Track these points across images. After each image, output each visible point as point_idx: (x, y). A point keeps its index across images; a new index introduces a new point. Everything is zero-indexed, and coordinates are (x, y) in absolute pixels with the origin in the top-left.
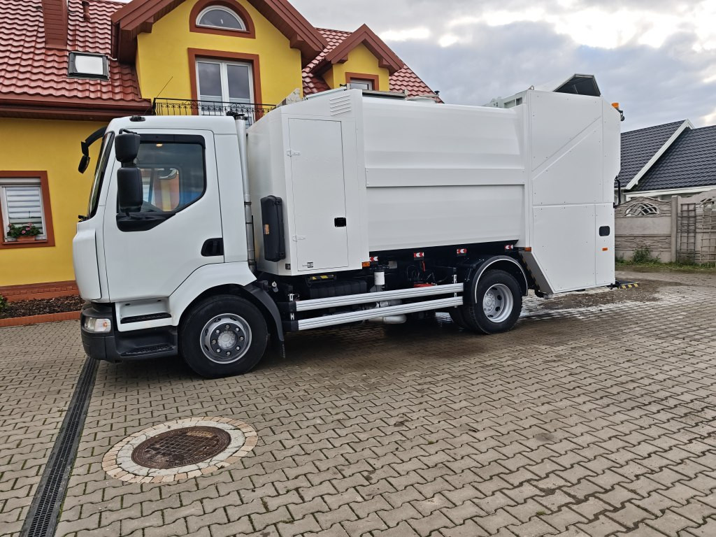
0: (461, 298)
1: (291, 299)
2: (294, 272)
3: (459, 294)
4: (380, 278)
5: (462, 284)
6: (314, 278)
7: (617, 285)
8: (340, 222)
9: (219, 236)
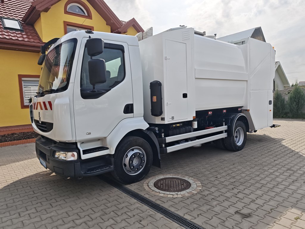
0: (226, 133)
1: (163, 137)
2: (166, 122)
4: (195, 125)
5: (227, 126)
6: (174, 126)
7: (274, 126)
8: (185, 96)
9: (131, 103)
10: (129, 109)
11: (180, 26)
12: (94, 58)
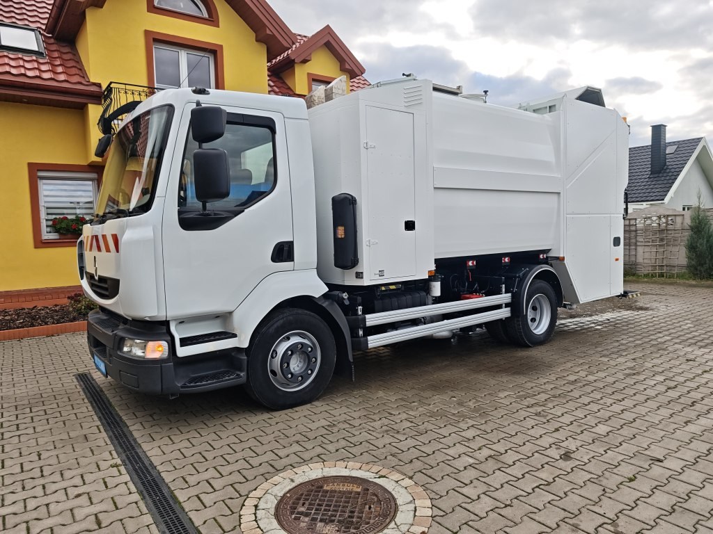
0: (508, 309)
1: (360, 313)
2: (366, 281)
3: (507, 305)
4: (436, 289)
6: (383, 288)
8: (410, 226)
9: (290, 239)
10: (283, 252)
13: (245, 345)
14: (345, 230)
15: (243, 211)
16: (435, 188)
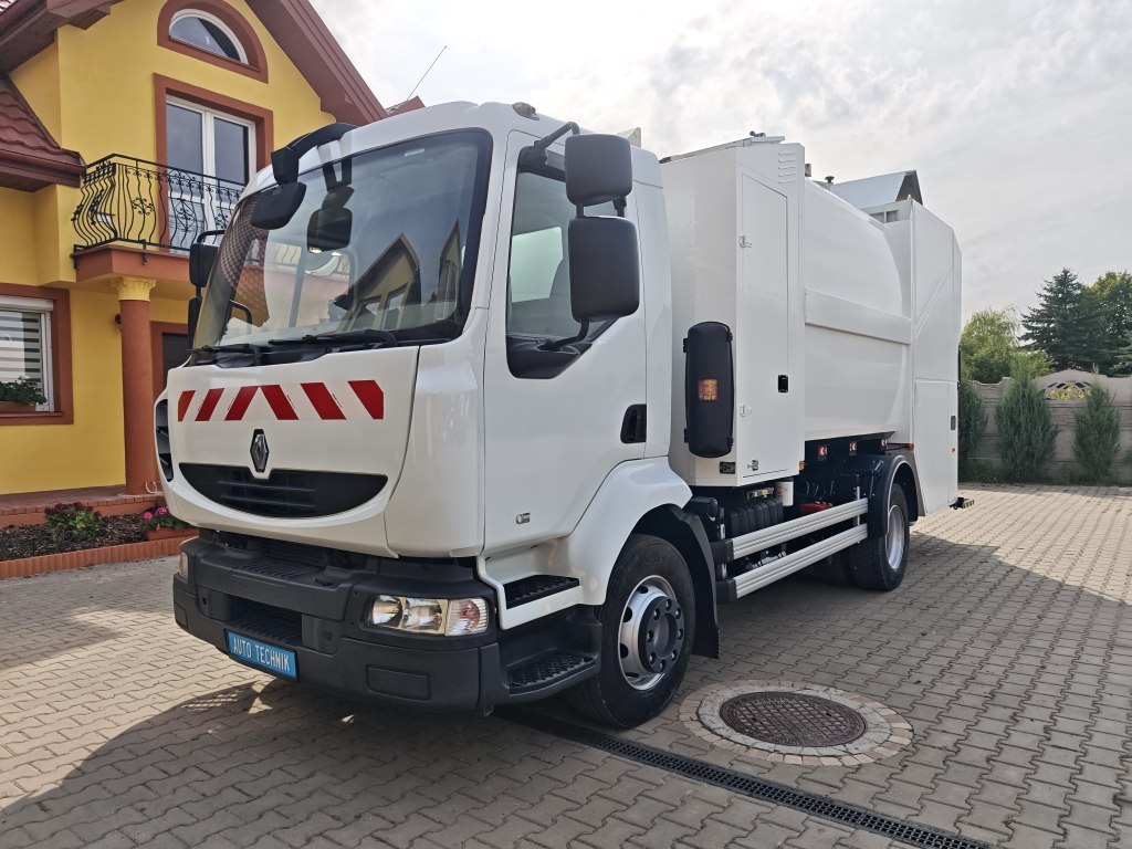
0: (864, 526)
1: (724, 536)
2: (741, 479)
3: (864, 518)
4: (789, 494)
5: (865, 500)
7: (960, 503)
8: (783, 384)
9: (643, 402)
10: (634, 427)
11: (752, 133)
12: (589, 211)
13: (600, 599)
14: (717, 385)
15: (590, 345)
16: (806, 324)
